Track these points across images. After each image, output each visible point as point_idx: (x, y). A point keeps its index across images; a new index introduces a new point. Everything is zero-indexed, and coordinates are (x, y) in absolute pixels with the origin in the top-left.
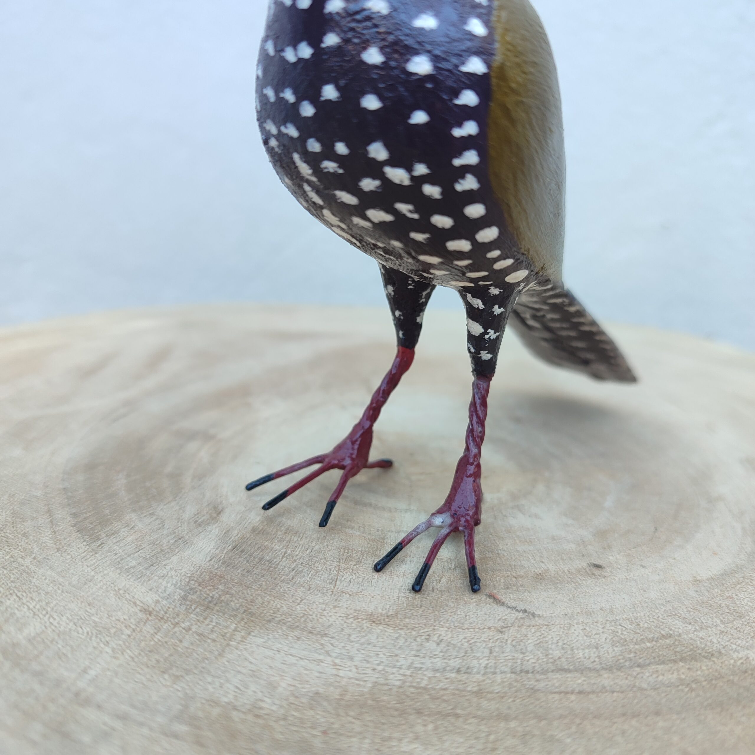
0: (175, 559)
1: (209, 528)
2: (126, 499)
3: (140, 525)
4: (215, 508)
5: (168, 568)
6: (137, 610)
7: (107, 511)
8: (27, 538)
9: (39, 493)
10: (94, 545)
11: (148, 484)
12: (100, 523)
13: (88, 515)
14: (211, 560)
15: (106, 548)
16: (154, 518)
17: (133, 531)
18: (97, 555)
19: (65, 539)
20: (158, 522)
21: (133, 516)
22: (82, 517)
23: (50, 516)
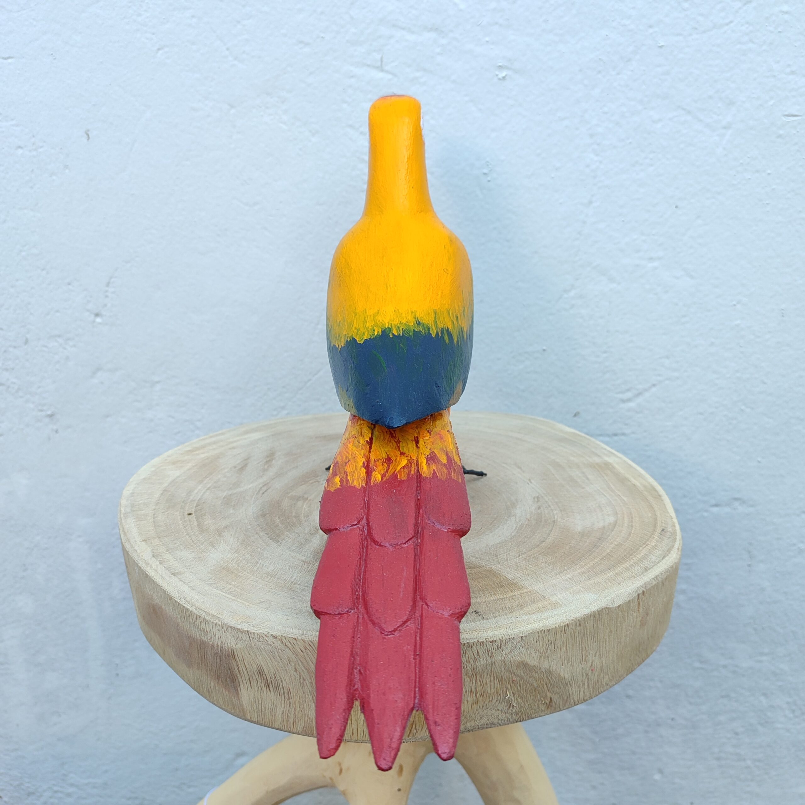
0: (307, 546)
1: (316, 536)
2: (282, 527)
3: (291, 536)
4: (316, 528)
5: (306, 549)
6: (301, 561)
7: (278, 532)
8: (255, 542)
9: (249, 527)
10: (279, 543)
11: (288, 521)
12: (277, 536)
13: (271, 534)
14: (319, 546)
15: (283, 544)
16: (295, 533)
17: (289, 538)
18: (281, 547)
19: (268, 542)
20: (297, 534)
21: (287, 533)
22: (270, 535)
23: (258, 535)
